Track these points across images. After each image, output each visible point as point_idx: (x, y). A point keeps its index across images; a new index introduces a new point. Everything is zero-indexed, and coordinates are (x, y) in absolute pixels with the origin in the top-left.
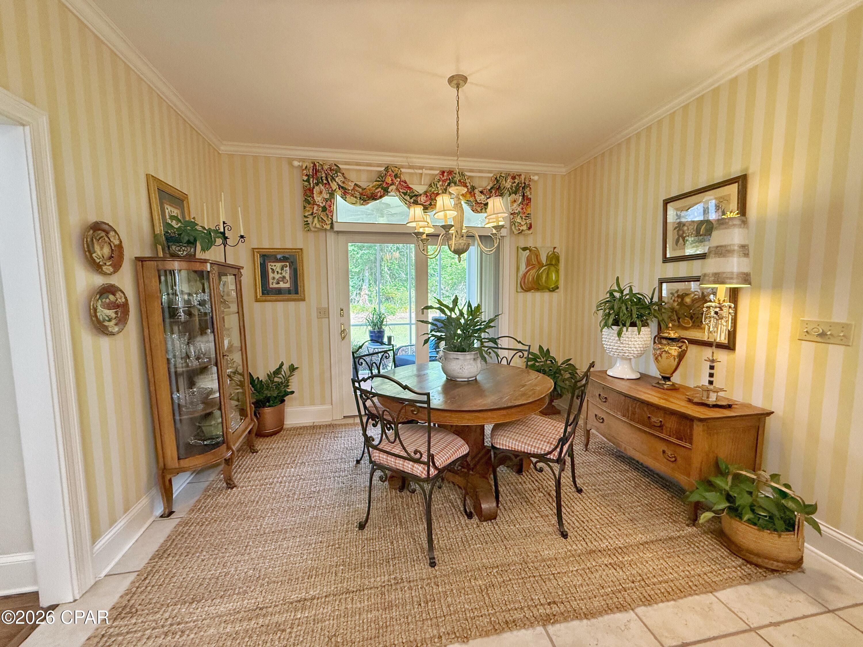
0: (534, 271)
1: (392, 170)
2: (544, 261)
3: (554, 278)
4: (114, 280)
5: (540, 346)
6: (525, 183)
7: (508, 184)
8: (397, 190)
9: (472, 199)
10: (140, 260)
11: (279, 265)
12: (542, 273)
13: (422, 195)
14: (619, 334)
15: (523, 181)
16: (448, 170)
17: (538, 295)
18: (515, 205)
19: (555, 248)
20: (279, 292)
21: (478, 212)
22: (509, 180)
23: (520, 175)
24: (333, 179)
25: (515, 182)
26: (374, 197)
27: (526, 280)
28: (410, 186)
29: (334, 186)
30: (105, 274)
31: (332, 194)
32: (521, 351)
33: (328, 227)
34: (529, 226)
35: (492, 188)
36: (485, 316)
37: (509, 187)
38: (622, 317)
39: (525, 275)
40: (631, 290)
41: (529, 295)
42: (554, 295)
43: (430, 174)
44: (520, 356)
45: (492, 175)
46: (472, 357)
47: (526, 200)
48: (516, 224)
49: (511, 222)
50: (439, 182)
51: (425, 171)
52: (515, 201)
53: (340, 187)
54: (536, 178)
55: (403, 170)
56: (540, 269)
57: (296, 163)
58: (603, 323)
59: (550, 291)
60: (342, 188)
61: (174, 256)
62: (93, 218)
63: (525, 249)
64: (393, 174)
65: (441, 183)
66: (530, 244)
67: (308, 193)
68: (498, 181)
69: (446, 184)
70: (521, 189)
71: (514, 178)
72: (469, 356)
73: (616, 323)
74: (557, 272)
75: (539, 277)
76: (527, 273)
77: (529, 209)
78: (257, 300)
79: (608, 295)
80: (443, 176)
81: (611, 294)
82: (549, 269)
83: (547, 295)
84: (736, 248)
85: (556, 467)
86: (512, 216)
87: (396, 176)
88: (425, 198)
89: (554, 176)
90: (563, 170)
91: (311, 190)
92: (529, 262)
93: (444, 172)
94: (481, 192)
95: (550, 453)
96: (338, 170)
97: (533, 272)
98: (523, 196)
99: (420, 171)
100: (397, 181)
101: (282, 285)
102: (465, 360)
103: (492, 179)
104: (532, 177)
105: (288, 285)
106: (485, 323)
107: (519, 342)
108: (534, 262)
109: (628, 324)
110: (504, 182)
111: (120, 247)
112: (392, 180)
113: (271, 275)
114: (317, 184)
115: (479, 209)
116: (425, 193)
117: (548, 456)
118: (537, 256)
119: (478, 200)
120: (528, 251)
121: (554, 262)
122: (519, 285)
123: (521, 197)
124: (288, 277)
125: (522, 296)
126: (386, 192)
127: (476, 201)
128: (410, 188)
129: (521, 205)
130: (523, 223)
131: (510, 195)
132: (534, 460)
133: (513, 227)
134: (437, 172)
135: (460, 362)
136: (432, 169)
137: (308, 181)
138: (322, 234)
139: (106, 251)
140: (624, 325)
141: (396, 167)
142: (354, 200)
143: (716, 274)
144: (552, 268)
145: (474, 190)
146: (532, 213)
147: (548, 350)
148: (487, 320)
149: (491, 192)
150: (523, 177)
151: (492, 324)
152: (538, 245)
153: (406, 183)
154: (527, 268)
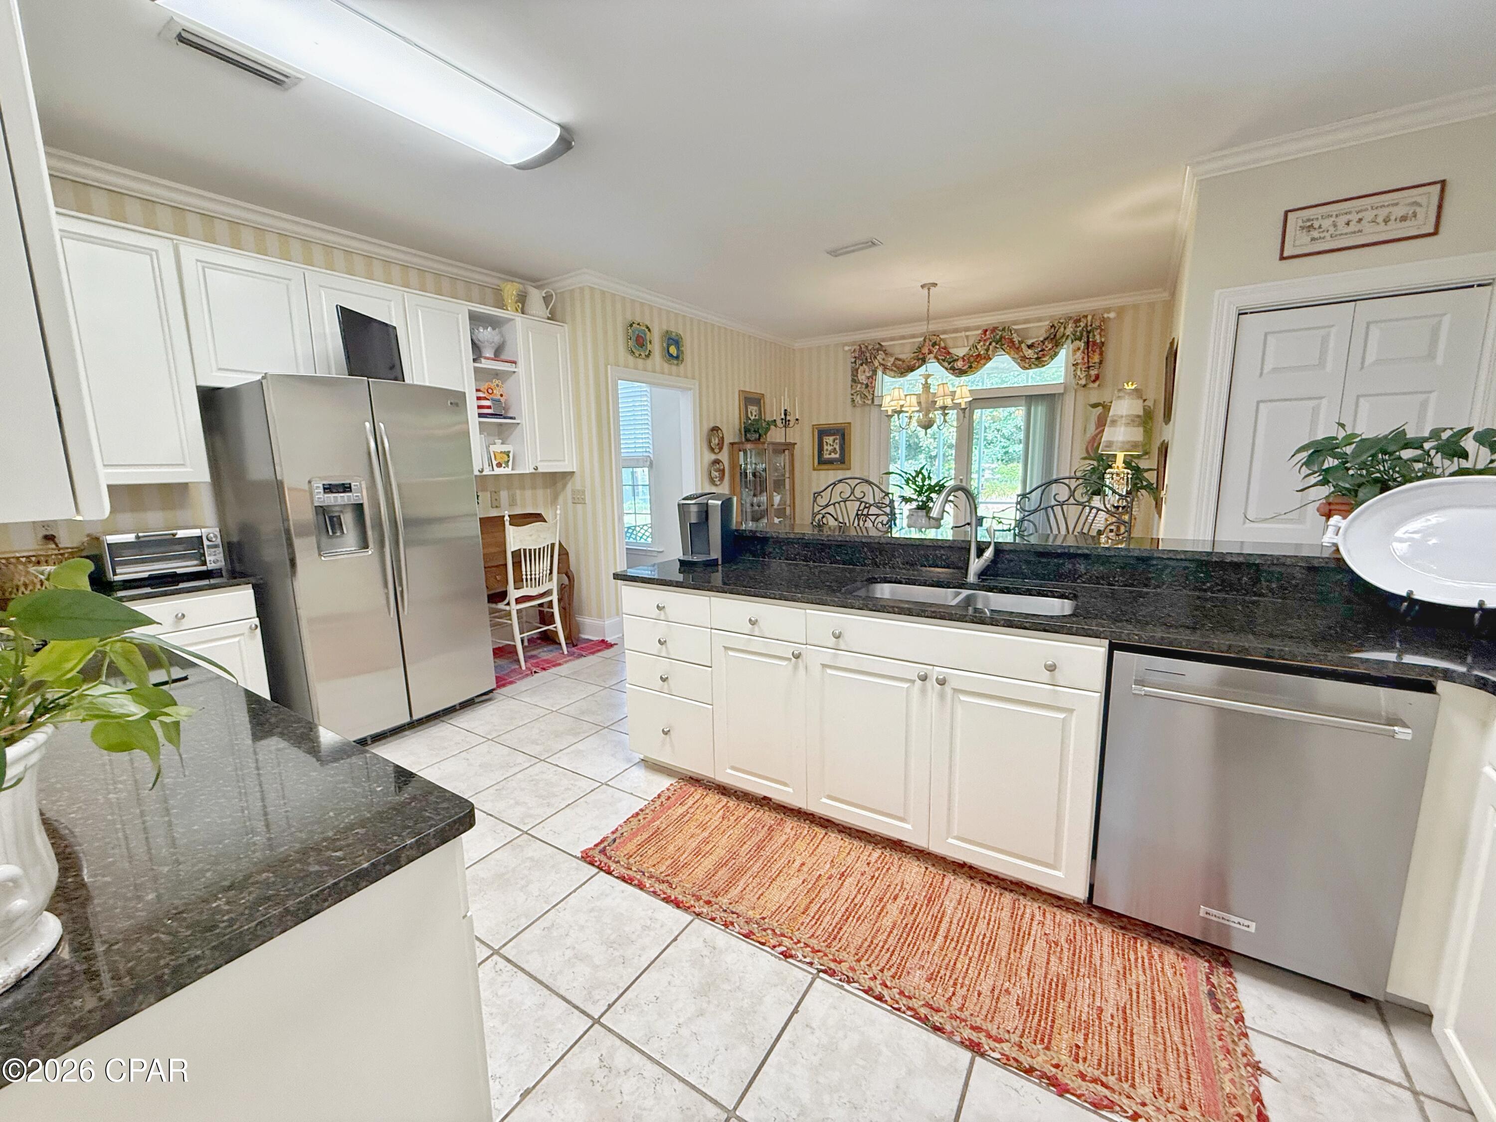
1: (930, 339)
4: (719, 457)
6: (1093, 325)
7: (1069, 330)
8: (936, 357)
9: (1019, 355)
10: (732, 444)
11: (831, 438)
13: (962, 359)
15: (1090, 323)
16: (991, 327)
18: (1077, 353)
20: (830, 462)
21: (1027, 369)
22: (1069, 326)
23: (1086, 317)
24: (875, 357)
25: (1079, 326)
26: (912, 369)
28: (950, 351)
29: (876, 364)
30: (715, 453)
31: (875, 372)
33: (870, 402)
34: (1094, 378)
35: (1045, 339)
37: (1070, 333)
39: (1094, 439)
43: (971, 335)
45: (1046, 323)
47: (1092, 347)
49: (1073, 375)
50: (979, 343)
51: (967, 333)
52: (1079, 349)
53: (881, 364)
54: (1112, 315)
55: (942, 337)
57: (847, 348)
60: (883, 365)
61: (747, 440)
62: (712, 425)
63: (1095, 406)
64: (932, 343)
65: (982, 343)
66: (1104, 397)
67: (855, 372)
68: (1054, 329)
69: (990, 343)
70: (1086, 333)
71: (1077, 321)
76: (1097, 435)
78: (814, 469)
80: (986, 335)
86: (1074, 369)
87: (934, 344)
88: (965, 361)
91: (857, 370)
92: (1100, 420)
93: (986, 331)
94: (1032, 346)
96: (880, 348)
98: (1089, 342)
99: (963, 334)
100: (935, 349)
101: (833, 456)
103: (1045, 329)
104: (1106, 315)
105: (837, 456)
110: (1064, 328)
111: (723, 438)
112: (930, 349)
113: (825, 447)
114: (862, 365)
115: (1028, 366)
116: (966, 356)
119: (1027, 356)
120: (1101, 407)
122: (1084, 450)
123: (1084, 345)
124: (838, 449)
126: (924, 361)
127: (1024, 357)
128: (949, 353)
129: (1087, 353)
131: (1071, 343)
134: (980, 332)
136: (973, 329)
137: (855, 362)
138: (867, 408)
139: (717, 441)
141: (935, 335)
142: (892, 374)
145: (1022, 345)
146: (1105, 360)
149: (1045, 343)
150: (1091, 318)
153: (945, 349)
154: (1097, 429)
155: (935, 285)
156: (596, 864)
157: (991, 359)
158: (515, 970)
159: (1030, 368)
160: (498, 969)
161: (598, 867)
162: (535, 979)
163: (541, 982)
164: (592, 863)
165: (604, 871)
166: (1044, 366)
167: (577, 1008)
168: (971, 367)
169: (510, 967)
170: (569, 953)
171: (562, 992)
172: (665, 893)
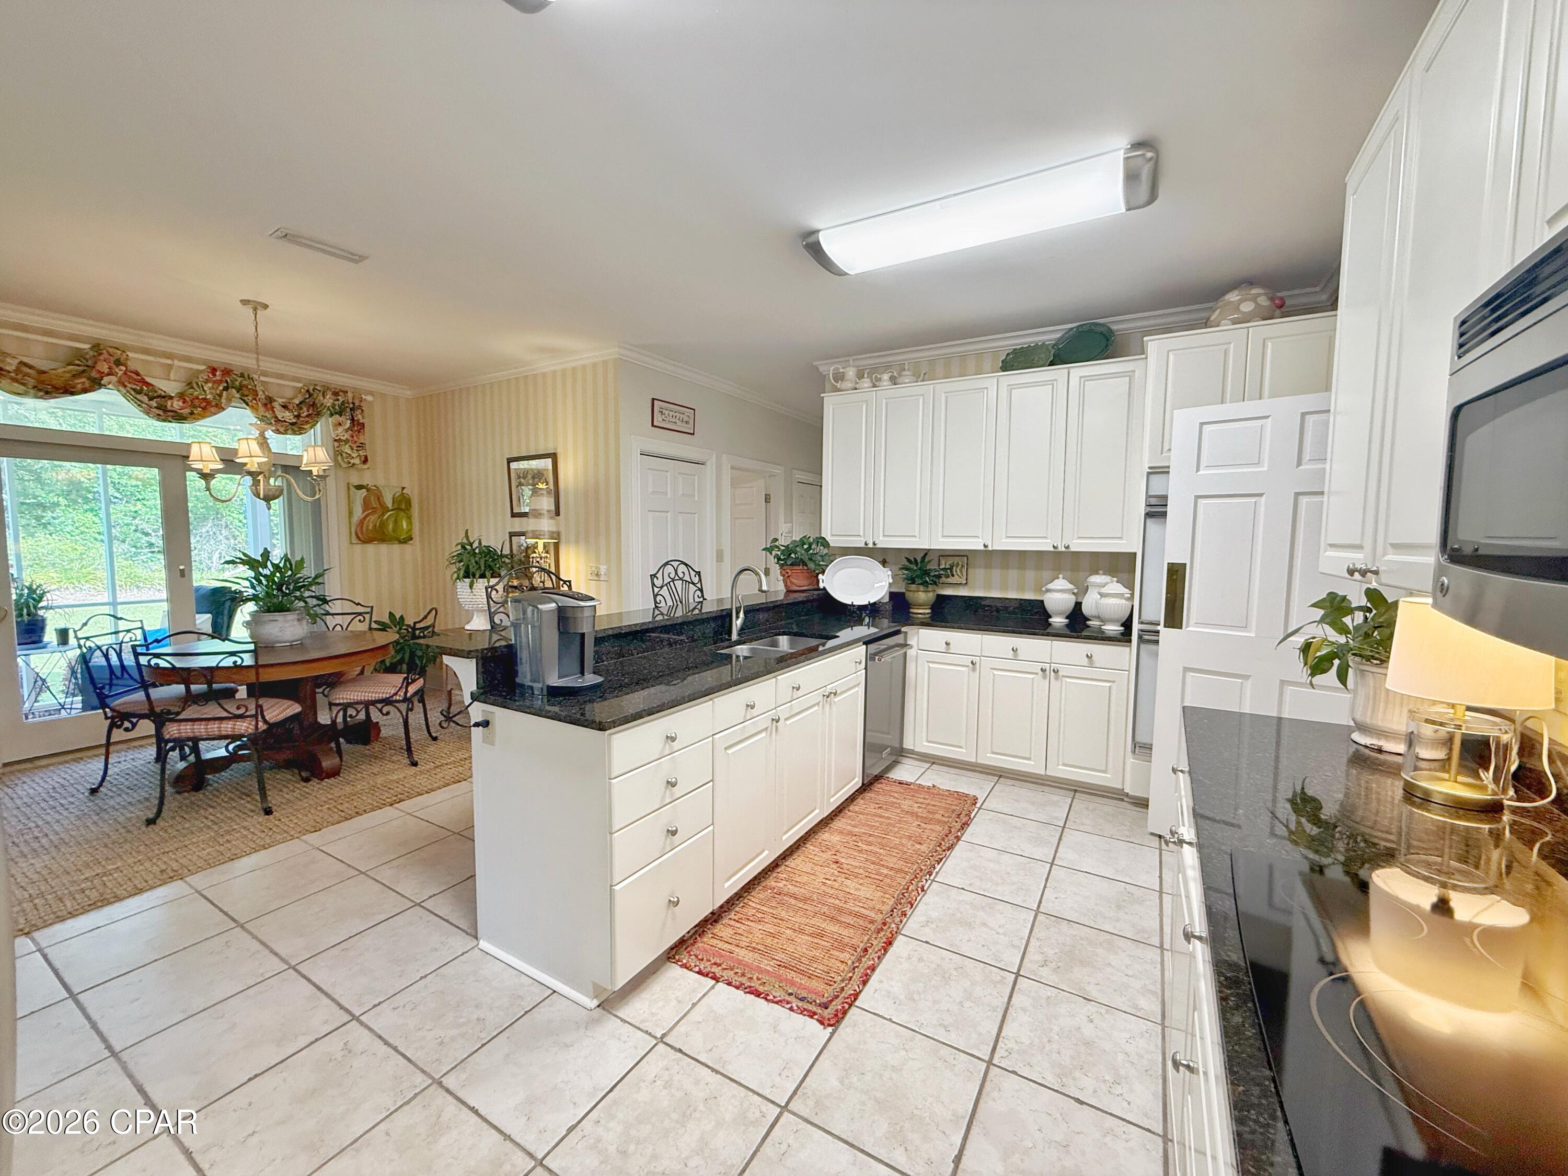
0: (376, 516)
1: (108, 352)
2: (390, 505)
3: (405, 526)
5: (390, 613)
6: (354, 404)
7: (328, 401)
8: (121, 383)
9: (269, 414)
12: (388, 518)
13: (175, 399)
14: (471, 587)
15: (351, 401)
16: (223, 367)
17: (384, 548)
18: (340, 429)
19: (403, 488)
21: (281, 433)
22: (328, 397)
23: (345, 392)
25: (338, 400)
27: (364, 529)
28: (148, 380)
32: (360, 614)
34: (363, 459)
35: (301, 403)
36: (309, 571)
37: (329, 404)
38: (472, 570)
39: (362, 522)
40: (480, 543)
41: (371, 548)
42: (407, 547)
43: (185, 368)
44: (360, 621)
45: (300, 385)
46: (296, 617)
47: (357, 426)
48: (344, 455)
49: (335, 451)
50: (206, 383)
51: (176, 362)
52: (340, 424)
54: (369, 398)
55: (131, 355)
56: (383, 514)
58: (455, 575)
59: (400, 542)
63: (359, 487)
64: (112, 359)
65: (209, 384)
66: (367, 480)
68: (311, 395)
69: (221, 388)
70: (348, 410)
71: (336, 394)
72: (291, 616)
73: (467, 576)
74: (409, 518)
75: (383, 524)
76: (364, 518)
77: (361, 437)
79: (459, 547)
80: (215, 375)
81: (463, 547)
82: (398, 515)
83: (396, 547)
84: (545, 512)
85: (403, 707)
86: (336, 444)
88: (181, 403)
89: (396, 399)
90: (408, 393)
92: (366, 504)
93: (214, 370)
94: (285, 407)
95: (396, 694)
97: (373, 518)
98: (353, 420)
99: (169, 362)
100: (120, 371)
102: (287, 621)
103: (300, 392)
104: (364, 397)
106: (310, 580)
107: (358, 604)
108: (375, 504)
109: (477, 576)
110: (322, 398)
112: (110, 368)
115: (282, 430)
116: (181, 396)
117: (394, 698)
118: (379, 498)
119: (280, 418)
120: (365, 490)
121: (403, 507)
122: (354, 534)
123: (349, 422)
125: (358, 548)
126: (97, 384)
127: (276, 417)
128: (148, 384)
129: (350, 432)
130: (354, 455)
131: (332, 415)
132: (379, 706)
133: (339, 458)
134: (202, 367)
135: (279, 624)
136: (188, 359)
140: (474, 576)
141: (117, 348)
143: (533, 531)
144: (402, 514)
145: (271, 403)
146: (367, 442)
147: (402, 616)
148: (313, 576)
149: (301, 409)
150: (350, 395)
151: (319, 580)
152: (381, 482)
153: (138, 374)
154: (364, 512)
155: (266, 307)
156: (846, 1006)
157: (224, 409)
158: (1001, 1039)
159: (285, 433)
160: (1007, 1053)
161: (850, 1005)
162: (1003, 1021)
163: (1004, 1016)
164: (845, 1013)
165: (855, 999)
166: (301, 434)
167: (1013, 989)
168: (192, 413)
169: (1000, 1044)
170: (967, 1004)
171: (1006, 999)
172: (880, 950)
